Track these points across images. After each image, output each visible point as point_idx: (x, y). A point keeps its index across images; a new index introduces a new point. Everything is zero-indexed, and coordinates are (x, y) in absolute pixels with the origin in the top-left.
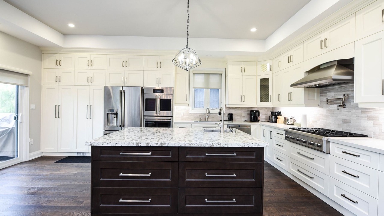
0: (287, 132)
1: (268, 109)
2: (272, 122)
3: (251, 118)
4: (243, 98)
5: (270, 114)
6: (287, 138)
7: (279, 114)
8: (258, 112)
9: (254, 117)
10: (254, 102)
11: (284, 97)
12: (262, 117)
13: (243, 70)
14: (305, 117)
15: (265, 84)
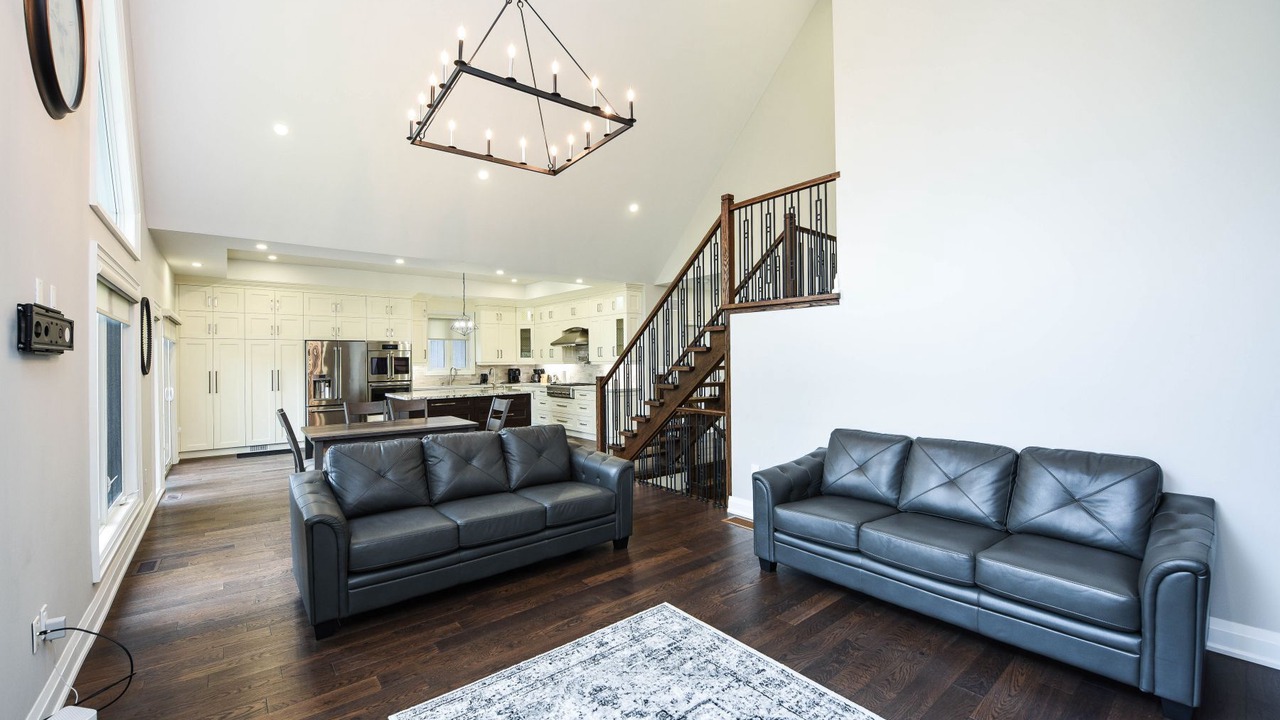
0: (548, 388)
1: (531, 366)
2: (535, 381)
3: (509, 379)
4: (500, 353)
5: (532, 372)
6: (550, 394)
7: (543, 372)
8: (518, 370)
9: (514, 378)
10: (513, 358)
11: (546, 353)
12: (523, 377)
13: (499, 317)
14: (565, 373)
15: (525, 335)
